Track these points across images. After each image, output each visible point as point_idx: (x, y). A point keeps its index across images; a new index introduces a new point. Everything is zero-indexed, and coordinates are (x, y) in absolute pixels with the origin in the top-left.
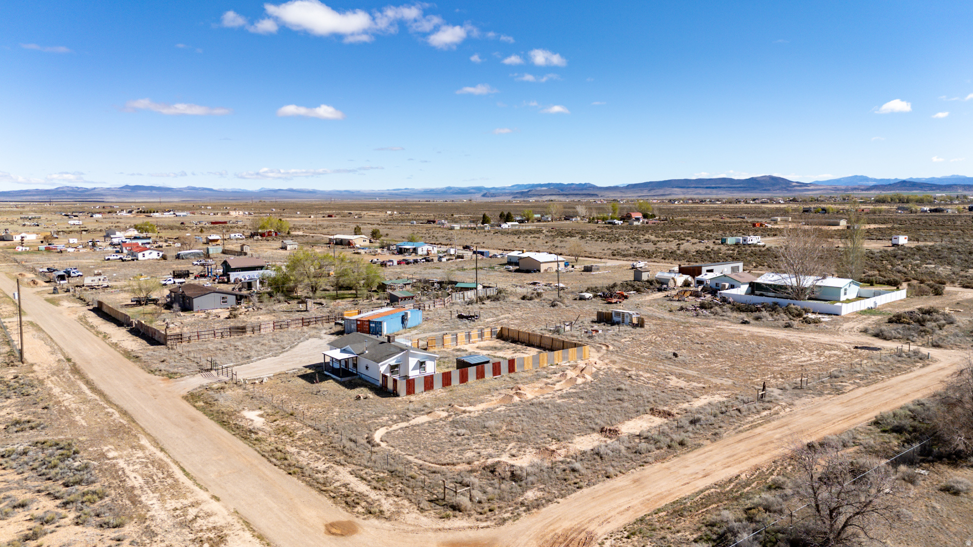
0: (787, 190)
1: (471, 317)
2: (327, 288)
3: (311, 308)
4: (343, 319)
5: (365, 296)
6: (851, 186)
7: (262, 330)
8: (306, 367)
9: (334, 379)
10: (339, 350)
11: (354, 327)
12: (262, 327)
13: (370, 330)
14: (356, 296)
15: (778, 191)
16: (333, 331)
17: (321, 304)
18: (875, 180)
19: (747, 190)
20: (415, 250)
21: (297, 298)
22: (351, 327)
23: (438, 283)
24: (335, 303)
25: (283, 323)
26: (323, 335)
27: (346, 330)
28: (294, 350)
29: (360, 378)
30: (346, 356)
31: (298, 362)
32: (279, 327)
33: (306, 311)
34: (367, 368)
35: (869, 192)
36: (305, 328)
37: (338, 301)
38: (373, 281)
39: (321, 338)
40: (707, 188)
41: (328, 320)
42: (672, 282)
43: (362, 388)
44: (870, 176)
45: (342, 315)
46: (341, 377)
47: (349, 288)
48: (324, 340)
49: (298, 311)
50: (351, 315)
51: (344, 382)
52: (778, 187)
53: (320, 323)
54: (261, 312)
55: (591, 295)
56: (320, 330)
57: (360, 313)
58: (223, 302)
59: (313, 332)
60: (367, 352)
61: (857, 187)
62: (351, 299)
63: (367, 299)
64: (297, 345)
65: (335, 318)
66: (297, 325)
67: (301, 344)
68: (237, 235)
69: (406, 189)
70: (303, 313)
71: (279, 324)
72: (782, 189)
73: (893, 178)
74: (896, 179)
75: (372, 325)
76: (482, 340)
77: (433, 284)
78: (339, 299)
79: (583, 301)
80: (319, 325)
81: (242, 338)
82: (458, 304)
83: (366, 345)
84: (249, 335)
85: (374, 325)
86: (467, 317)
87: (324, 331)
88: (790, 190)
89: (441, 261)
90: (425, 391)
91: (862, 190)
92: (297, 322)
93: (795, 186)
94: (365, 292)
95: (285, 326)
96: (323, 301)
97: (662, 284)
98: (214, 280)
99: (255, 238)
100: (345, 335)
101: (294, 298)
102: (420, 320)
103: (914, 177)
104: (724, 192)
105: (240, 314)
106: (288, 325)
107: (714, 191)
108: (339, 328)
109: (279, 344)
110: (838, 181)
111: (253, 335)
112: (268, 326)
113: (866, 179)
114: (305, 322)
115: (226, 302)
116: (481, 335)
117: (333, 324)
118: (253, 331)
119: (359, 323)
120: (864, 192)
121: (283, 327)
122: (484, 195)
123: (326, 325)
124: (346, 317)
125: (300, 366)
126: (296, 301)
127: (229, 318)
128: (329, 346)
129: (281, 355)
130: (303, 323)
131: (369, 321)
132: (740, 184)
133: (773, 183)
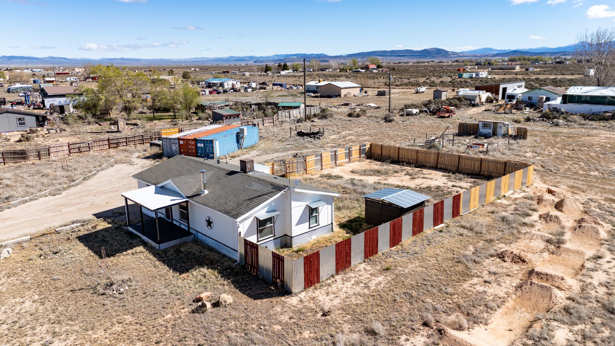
0: (446, 57)
1: (313, 134)
2: (144, 111)
3: (123, 129)
4: (160, 139)
5: (185, 116)
6: (484, 54)
7: (52, 155)
8: (98, 216)
9: (145, 244)
10: (153, 187)
11: (175, 148)
12: (52, 150)
13: (197, 152)
14: (175, 117)
15: (440, 58)
16: (147, 154)
17: (136, 125)
18: (497, 50)
19: (422, 57)
20: (222, 85)
21: (110, 120)
22: (171, 148)
23: (256, 104)
24: (152, 124)
25: (82, 145)
26: (134, 159)
27: (165, 152)
28: (88, 183)
29: (196, 241)
30: (166, 201)
31: (87, 205)
32: (77, 150)
33: (118, 131)
34: (209, 223)
36: (112, 151)
37: (155, 122)
38: (192, 102)
39: (131, 163)
40: (397, 56)
41: (142, 140)
42: (478, 98)
43: (204, 270)
44: (494, 48)
45: (159, 133)
46: (159, 243)
47: (166, 110)
48: (135, 167)
49: (109, 132)
50: (171, 133)
51: (165, 251)
52: (440, 55)
53: (132, 144)
54: (63, 133)
55: (418, 111)
56: (131, 153)
57: (181, 131)
58: (20, 124)
59: (122, 156)
60: (206, 192)
62: (169, 120)
63: (187, 119)
64: (95, 174)
65: (151, 139)
66: (102, 147)
67: (101, 173)
68: (72, 78)
69: (202, 58)
70: (114, 134)
71: (77, 146)
72: (443, 56)
73: (507, 49)
74: (509, 50)
75: (200, 145)
76: (350, 161)
77: (251, 105)
78: (157, 120)
79: (411, 117)
80: (131, 147)
81: (20, 167)
82: (287, 122)
83: (202, 179)
84: (31, 162)
85: (202, 145)
86: (308, 135)
87: (137, 154)
88: (448, 57)
89: (247, 91)
90: (337, 272)
91: (491, 56)
92: (101, 143)
93: (451, 55)
94: (184, 113)
95: (85, 149)
96: (138, 122)
97: (470, 100)
98: (29, 107)
99: (88, 80)
100: (165, 159)
101: (106, 120)
102: (257, 138)
104: (408, 59)
105: (37, 136)
106: (89, 147)
108: (156, 150)
109: (69, 173)
110: (475, 51)
111: (38, 162)
112: (61, 149)
114: (113, 144)
115: (24, 124)
116: (349, 155)
117: (149, 145)
118: (39, 156)
119: (181, 142)
120: (494, 57)
121: (83, 150)
122: (255, 62)
123: (140, 147)
124: (164, 136)
125: (88, 215)
126: (108, 123)
127: (20, 141)
128: (135, 181)
129: (64, 193)
130: (109, 144)
131: (195, 140)
132: (417, 53)
133: (439, 52)
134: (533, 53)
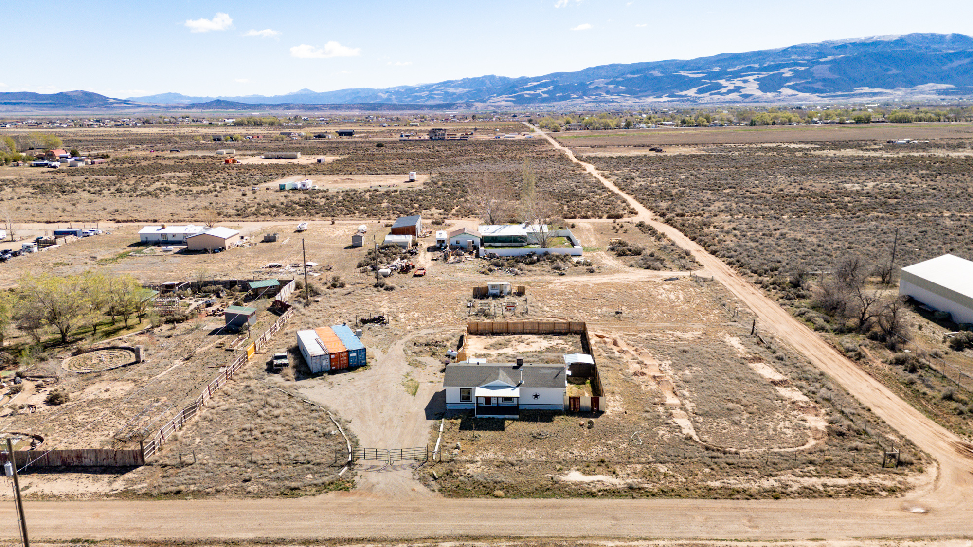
0: (106, 107)
6: (171, 104)
11: (326, 362)
15: (95, 108)
18: (189, 98)
22: (321, 363)
27: (315, 369)
33: (138, 361)
35: (190, 111)
40: (6, 103)
44: (184, 94)
52: (94, 104)
61: (176, 105)
72: (99, 106)
73: (205, 96)
74: (208, 98)
85: (355, 355)
88: (110, 108)
91: (184, 108)
93: (113, 103)
103: (223, 96)
107: (18, 107)
113: (180, 96)
119: (333, 356)
120: (186, 110)
132: (47, 99)
133: (88, 99)
134: (246, 104)
